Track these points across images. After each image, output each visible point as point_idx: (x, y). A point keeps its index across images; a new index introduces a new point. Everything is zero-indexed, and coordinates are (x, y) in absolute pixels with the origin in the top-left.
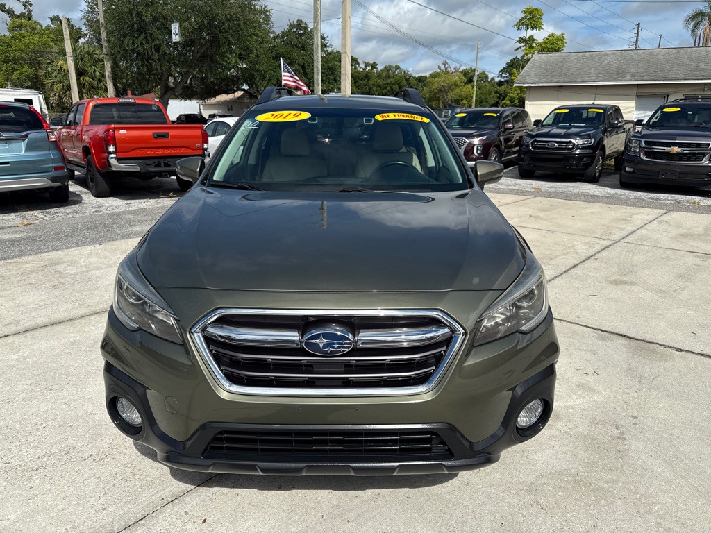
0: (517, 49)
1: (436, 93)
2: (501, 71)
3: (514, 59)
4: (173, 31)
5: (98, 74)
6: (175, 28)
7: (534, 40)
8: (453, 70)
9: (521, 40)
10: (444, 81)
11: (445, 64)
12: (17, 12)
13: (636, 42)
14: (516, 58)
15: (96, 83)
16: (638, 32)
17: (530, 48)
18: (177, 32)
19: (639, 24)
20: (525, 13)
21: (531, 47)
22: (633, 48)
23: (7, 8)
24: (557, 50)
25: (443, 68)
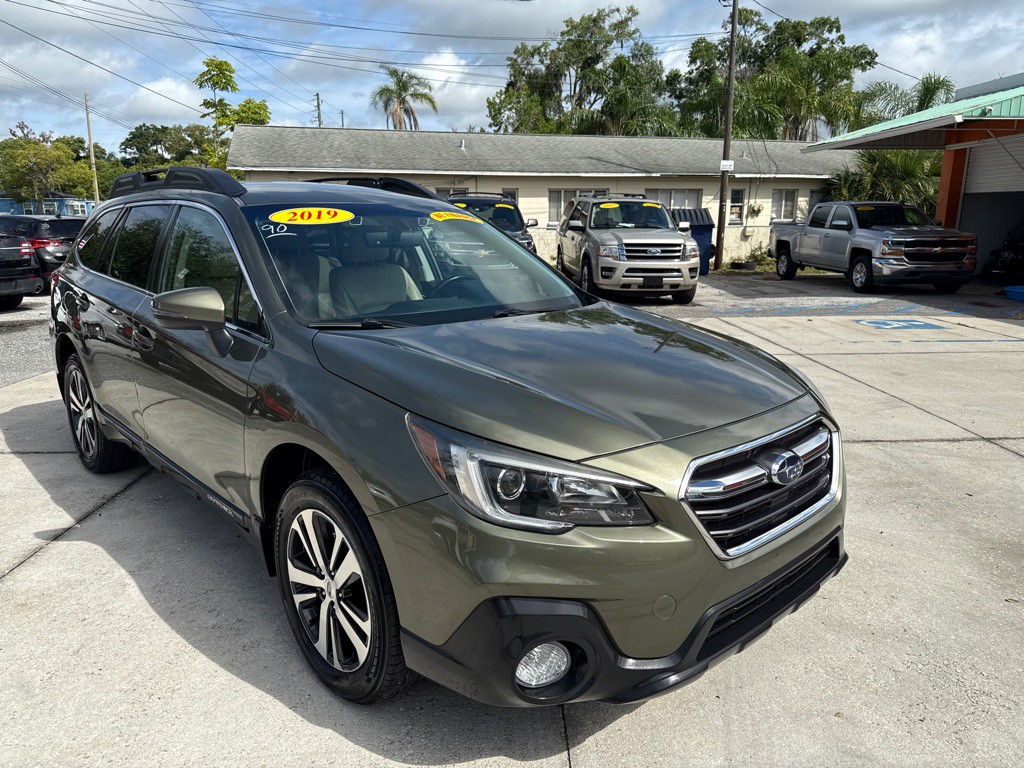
0: (204, 116)
1: (24, 174)
2: (123, 144)
3: (141, 127)
7: (226, 105)
8: (38, 137)
9: (207, 104)
10: (35, 155)
11: (22, 127)
13: (319, 117)
14: (144, 125)
16: (318, 104)
17: (223, 116)
19: (317, 95)
20: (208, 66)
21: (225, 115)
22: (316, 125)
24: (262, 122)
25: (19, 133)
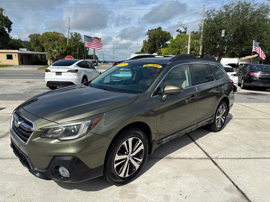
4: (222, 33)
5: (197, 50)
6: (223, 32)
12: (182, 31)
15: (196, 53)
18: (224, 33)
23: (180, 30)
